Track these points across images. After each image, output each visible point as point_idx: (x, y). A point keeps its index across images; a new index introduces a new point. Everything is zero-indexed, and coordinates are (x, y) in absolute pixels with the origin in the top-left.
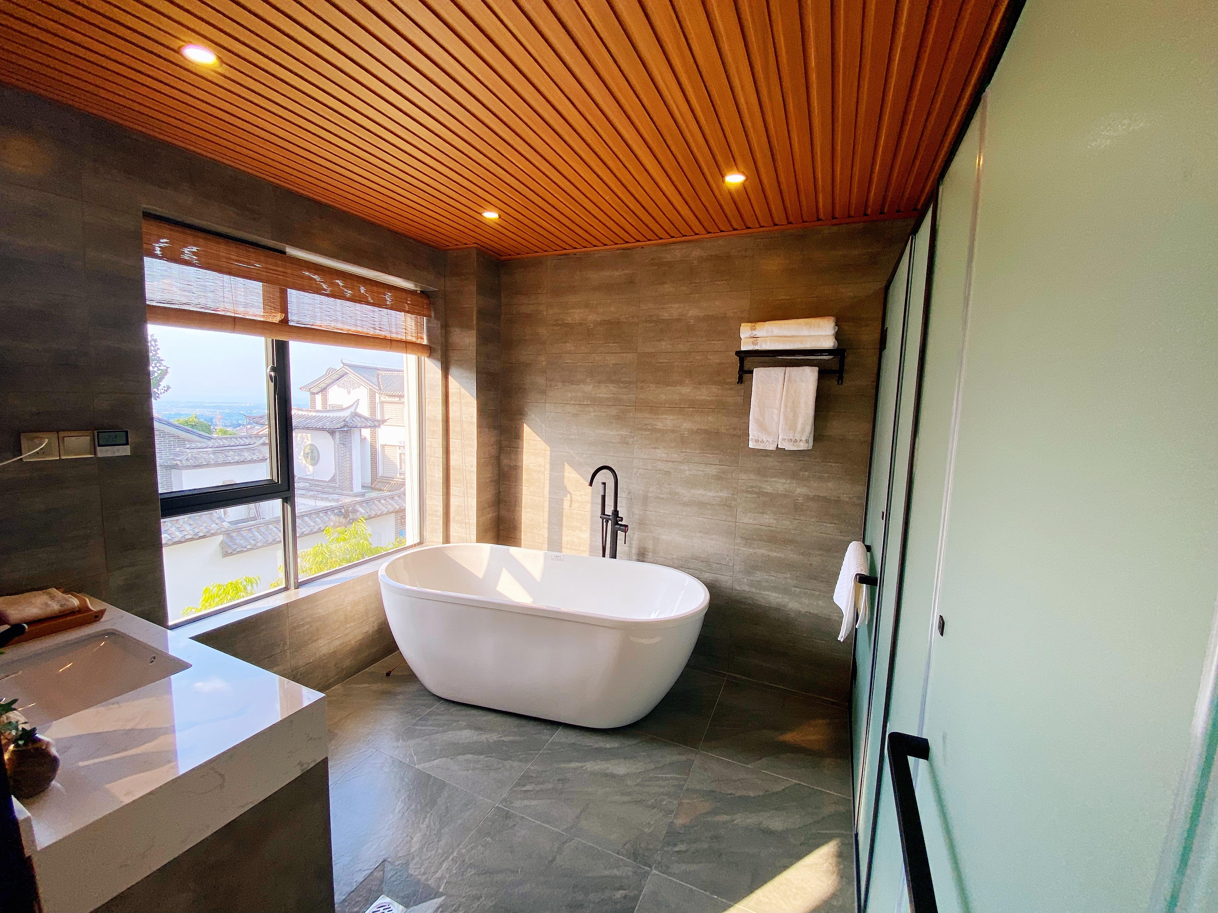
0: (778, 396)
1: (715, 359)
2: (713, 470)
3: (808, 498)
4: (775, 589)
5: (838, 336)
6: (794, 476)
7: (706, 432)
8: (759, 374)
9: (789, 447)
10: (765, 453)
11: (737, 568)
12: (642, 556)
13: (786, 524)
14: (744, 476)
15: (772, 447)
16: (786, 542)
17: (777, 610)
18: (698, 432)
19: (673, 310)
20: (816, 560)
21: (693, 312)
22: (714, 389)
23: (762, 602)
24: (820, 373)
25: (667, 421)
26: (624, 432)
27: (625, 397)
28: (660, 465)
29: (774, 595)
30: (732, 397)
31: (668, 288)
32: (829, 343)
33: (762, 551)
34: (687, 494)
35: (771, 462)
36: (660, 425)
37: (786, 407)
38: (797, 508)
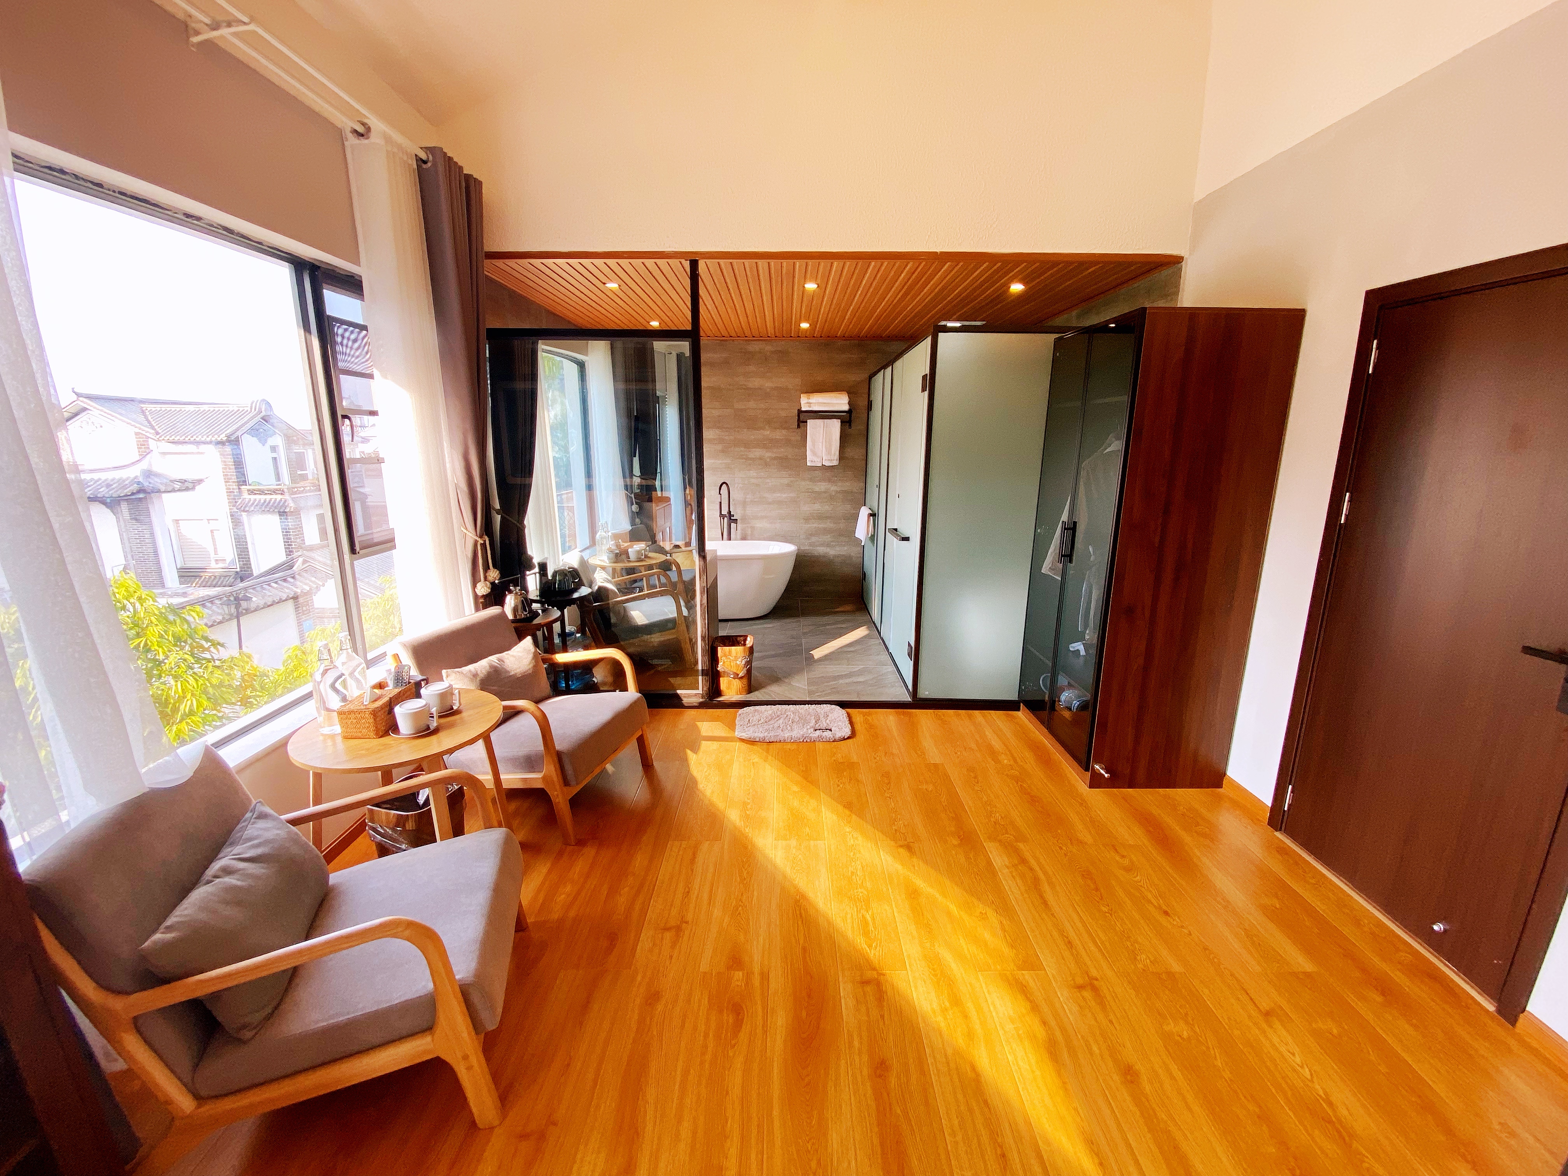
0: (822, 436)
1: (783, 414)
2: (786, 481)
3: (837, 492)
4: (822, 545)
5: (849, 403)
6: (829, 481)
7: (781, 458)
8: (810, 423)
9: (827, 464)
10: (814, 468)
11: (802, 537)
12: (744, 538)
13: (826, 508)
14: (803, 483)
15: (820, 465)
16: (827, 518)
17: (824, 556)
18: (775, 458)
19: (756, 382)
20: (842, 525)
21: (768, 384)
22: (784, 432)
23: (816, 554)
24: (842, 422)
25: (757, 453)
26: (728, 461)
27: (727, 438)
28: (753, 481)
29: (822, 548)
30: (795, 437)
31: (752, 368)
32: (846, 408)
33: (814, 525)
34: (770, 497)
35: (818, 473)
36: (751, 455)
37: (826, 442)
38: (832, 498)
